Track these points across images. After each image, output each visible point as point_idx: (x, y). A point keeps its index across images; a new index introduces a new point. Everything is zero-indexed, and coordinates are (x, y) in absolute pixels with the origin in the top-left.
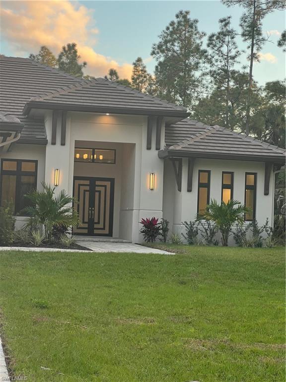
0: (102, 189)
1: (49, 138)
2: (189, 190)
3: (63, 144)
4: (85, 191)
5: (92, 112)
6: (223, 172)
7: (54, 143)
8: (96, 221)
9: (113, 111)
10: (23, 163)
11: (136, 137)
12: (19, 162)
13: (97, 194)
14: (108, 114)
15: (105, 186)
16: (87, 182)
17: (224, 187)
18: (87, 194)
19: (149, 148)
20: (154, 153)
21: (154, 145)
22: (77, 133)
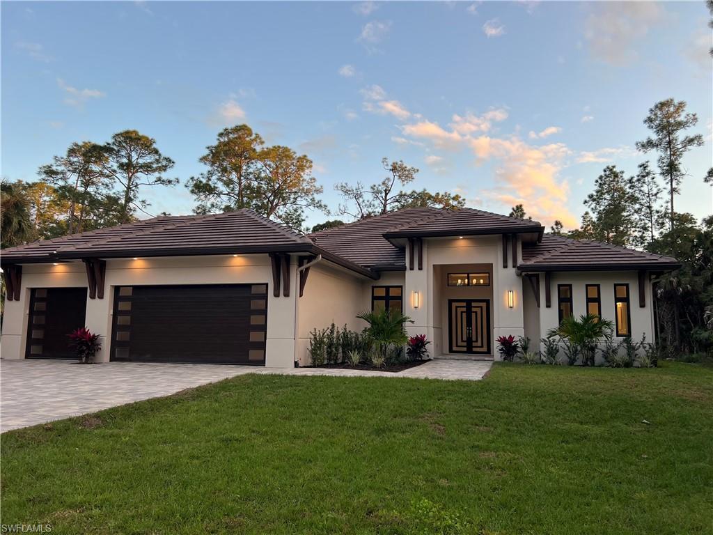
0: (478, 310)
1: (408, 265)
2: (548, 306)
3: (420, 269)
4: (462, 312)
5: (445, 236)
6: (587, 286)
7: (412, 269)
8: (474, 339)
9: (465, 233)
10: (391, 289)
11: (493, 256)
12: (387, 288)
13: (474, 315)
14: (461, 237)
15: (481, 307)
16: (464, 304)
17: (589, 300)
18: (464, 315)
19: (505, 266)
20: (511, 271)
21: (510, 263)
22: (435, 257)
